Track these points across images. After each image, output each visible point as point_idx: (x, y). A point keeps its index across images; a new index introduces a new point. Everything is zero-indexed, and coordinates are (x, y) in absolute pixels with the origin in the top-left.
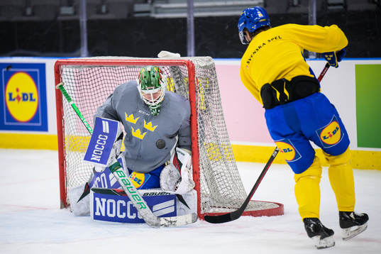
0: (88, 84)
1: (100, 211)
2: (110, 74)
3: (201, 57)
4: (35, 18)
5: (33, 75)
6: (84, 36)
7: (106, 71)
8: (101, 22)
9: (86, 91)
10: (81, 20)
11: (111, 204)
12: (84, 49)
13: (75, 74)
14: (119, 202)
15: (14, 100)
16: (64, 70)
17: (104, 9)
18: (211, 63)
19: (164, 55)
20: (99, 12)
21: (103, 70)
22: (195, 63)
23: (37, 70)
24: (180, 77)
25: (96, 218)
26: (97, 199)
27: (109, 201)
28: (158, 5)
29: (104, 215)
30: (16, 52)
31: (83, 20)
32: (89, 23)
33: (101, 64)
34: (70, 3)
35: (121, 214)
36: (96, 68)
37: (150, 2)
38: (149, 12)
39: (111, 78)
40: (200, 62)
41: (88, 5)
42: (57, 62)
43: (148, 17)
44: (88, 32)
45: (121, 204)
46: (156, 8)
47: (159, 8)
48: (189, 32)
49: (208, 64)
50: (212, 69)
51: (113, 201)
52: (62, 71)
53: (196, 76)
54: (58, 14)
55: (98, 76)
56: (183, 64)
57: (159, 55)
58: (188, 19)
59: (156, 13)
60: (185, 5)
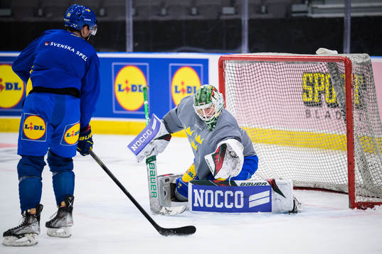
0: (249, 78)
1: (198, 202)
2: (270, 69)
3: (357, 54)
4: (200, 17)
5: (197, 70)
6: (245, 34)
7: (266, 66)
8: (261, 20)
9: (247, 84)
10: (243, 19)
11: (209, 194)
12: (245, 46)
13: (237, 69)
14: (217, 192)
15: (179, 92)
16: (227, 65)
17: (263, 9)
18: (368, 60)
19: (322, 52)
20: (259, 12)
21: (263, 66)
22: (352, 60)
23: (201, 65)
24: (337, 72)
25: (195, 209)
26: (196, 191)
27: (207, 192)
28: (315, 6)
29: (202, 205)
30: (183, 48)
31: (245, 19)
32: (250, 21)
33: (262, 60)
34: (232, 3)
35: (219, 204)
36: (257, 64)
37: (307, 2)
38: (306, 12)
39: (271, 73)
40: (357, 59)
41: (250, 5)
42: (221, 57)
43: (306, 17)
44: (249, 30)
45: (219, 195)
46: (313, 8)
47: (316, 8)
48: (346, 31)
49: (365, 61)
50: (368, 66)
51: (211, 192)
52: (225, 66)
53: (353, 72)
54: (220, 14)
55: (259, 71)
56: (340, 60)
57: (317, 52)
58: (345, 19)
59: (313, 13)
60: (342, 6)
